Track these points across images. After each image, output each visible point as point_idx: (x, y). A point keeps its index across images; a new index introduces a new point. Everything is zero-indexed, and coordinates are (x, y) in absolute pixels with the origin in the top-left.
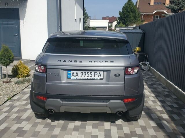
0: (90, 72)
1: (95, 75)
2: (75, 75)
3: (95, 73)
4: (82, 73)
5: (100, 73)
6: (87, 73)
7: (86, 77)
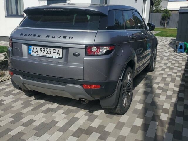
0: (48, 48)
1: (53, 52)
2: (35, 51)
3: (53, 50)
4: (41, 49)
5: (58, 51)
6: (46, 49)
7: (45, 54)
